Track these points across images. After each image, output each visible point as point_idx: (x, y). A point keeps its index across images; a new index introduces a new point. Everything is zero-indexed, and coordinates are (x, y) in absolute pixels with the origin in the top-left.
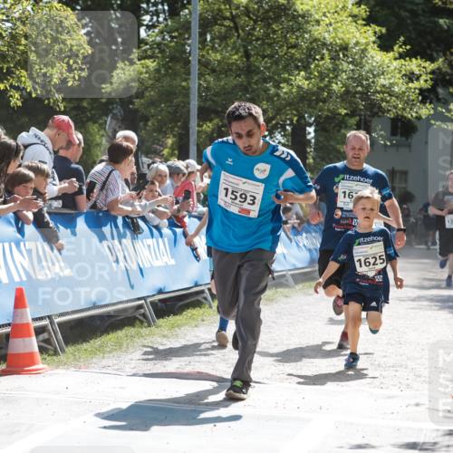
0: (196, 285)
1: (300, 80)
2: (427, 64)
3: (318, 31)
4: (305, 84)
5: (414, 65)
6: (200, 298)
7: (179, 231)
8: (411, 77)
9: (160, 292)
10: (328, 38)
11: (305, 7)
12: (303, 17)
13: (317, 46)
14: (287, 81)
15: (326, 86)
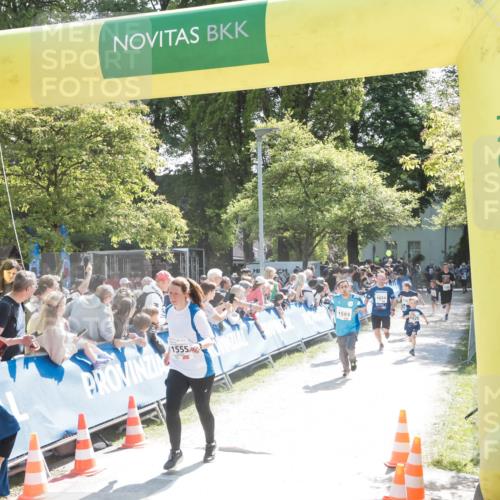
0: (262, 355)
1: (336, 211)
2: (415, 194)
3: (347, 179)
4: (340, 213)
5: (408, 195)
6: (266, 362)
7: (251, 323)
8: (406, 202)
9: (236, 366)
10: (353, 183)
11: (340, 165)
12: (338, 170)
13: (347, 189)
14: (328, 211)
15: (352, 213)
